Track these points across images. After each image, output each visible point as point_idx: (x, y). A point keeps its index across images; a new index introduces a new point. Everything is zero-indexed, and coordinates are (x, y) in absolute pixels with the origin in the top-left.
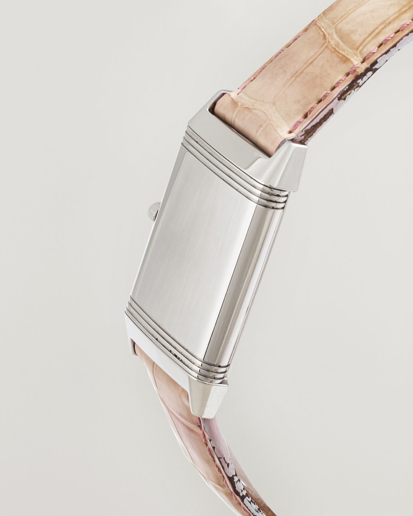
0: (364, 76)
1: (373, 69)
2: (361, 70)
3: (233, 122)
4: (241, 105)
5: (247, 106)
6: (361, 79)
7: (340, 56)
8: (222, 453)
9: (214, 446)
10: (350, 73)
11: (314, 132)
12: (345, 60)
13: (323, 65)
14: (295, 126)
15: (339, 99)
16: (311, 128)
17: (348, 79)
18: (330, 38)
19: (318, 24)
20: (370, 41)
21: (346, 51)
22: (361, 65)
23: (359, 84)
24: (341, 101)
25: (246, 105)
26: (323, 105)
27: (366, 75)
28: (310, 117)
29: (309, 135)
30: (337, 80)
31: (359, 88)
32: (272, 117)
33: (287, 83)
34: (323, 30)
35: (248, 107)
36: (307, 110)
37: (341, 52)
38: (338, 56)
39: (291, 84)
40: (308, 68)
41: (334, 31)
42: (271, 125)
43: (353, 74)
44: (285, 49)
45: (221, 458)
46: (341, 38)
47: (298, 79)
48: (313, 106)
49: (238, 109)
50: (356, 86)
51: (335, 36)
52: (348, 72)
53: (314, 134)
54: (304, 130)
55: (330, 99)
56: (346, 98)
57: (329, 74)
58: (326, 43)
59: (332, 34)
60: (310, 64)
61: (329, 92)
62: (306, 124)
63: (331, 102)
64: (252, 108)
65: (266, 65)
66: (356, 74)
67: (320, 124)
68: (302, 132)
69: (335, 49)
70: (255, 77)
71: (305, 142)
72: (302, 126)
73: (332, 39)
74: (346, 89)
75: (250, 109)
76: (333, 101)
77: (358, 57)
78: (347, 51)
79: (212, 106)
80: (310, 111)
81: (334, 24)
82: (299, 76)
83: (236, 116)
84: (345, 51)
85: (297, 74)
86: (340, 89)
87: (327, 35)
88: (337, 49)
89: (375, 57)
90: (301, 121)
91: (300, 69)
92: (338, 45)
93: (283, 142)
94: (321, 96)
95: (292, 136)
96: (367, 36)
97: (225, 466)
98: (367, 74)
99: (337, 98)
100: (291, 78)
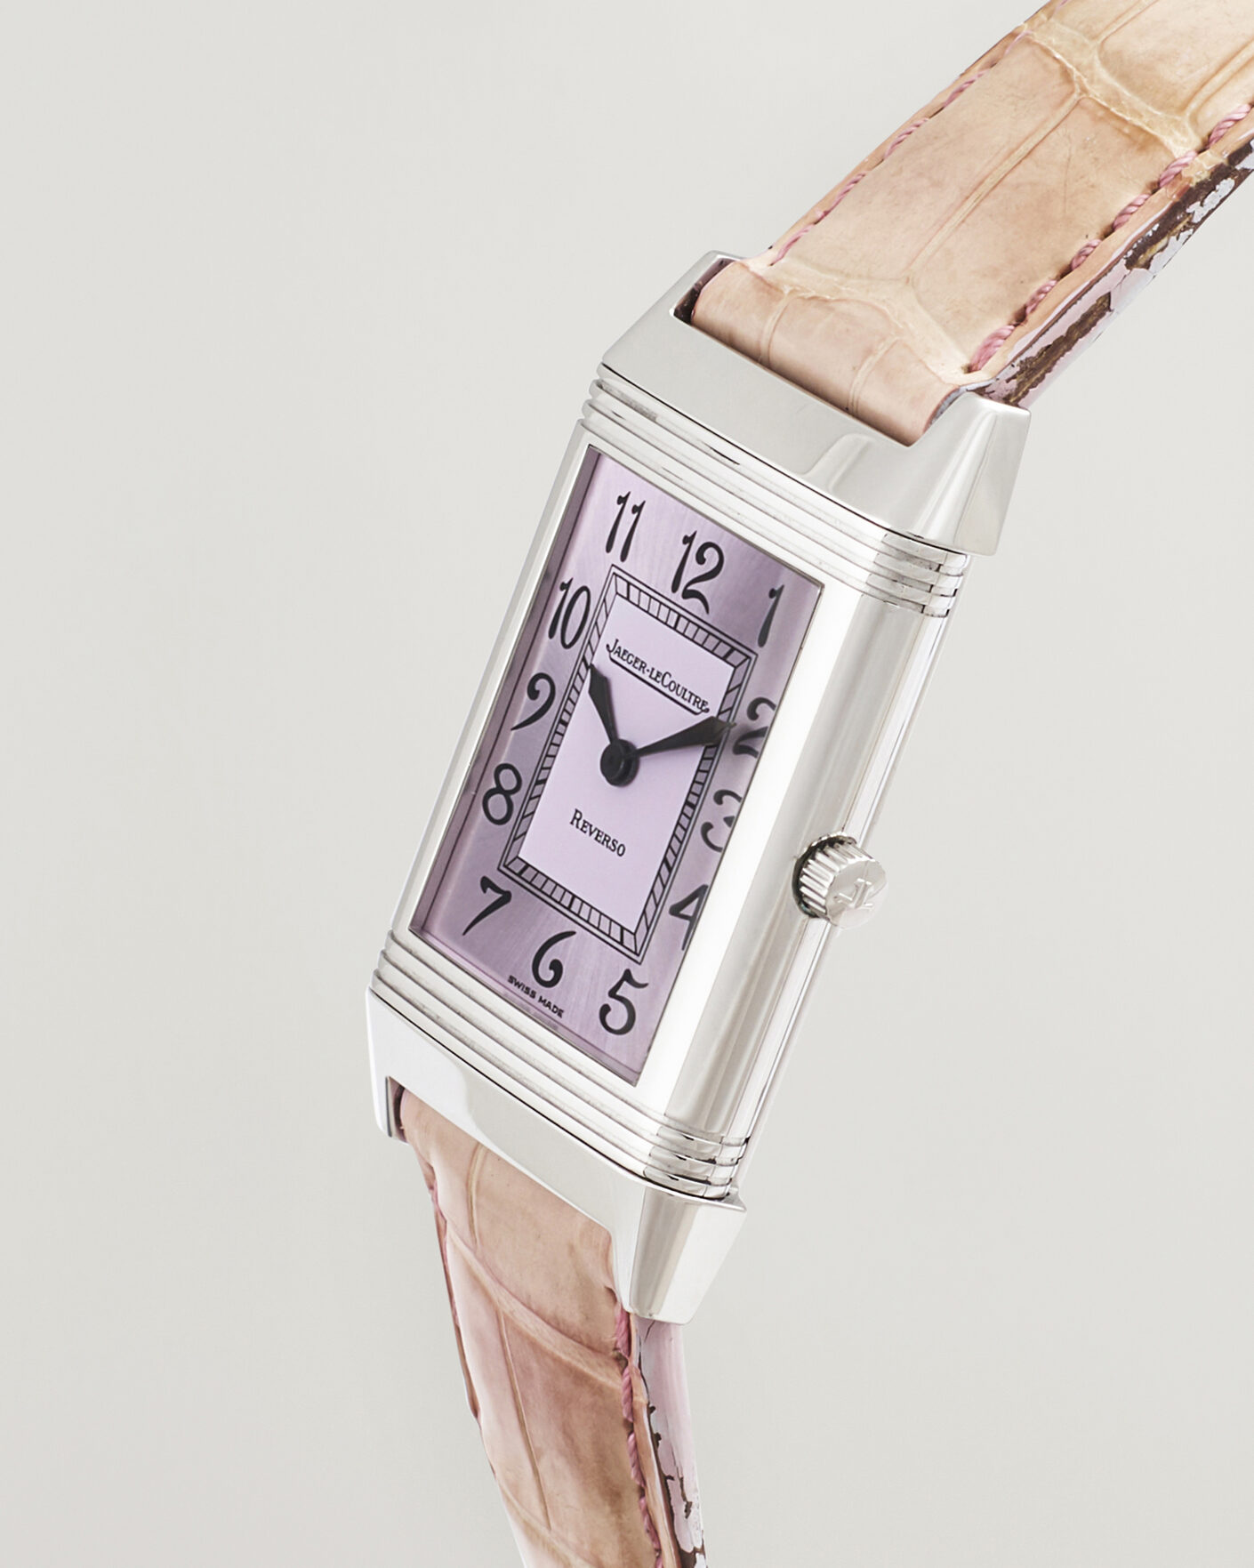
0: (1210, 193)
1: (1236, 170)
2: (1198, 173)
3: (764, 345)
4: (791, 292)
5: (813, 293)
6: (1199, 203)
7: (1126, 130)
8: (680, 1462)
9: (660, 1433)
10: (1162, 184)
11: (1049, 370)
12: (1145, 142)
13: (1069, 159)
14: (986, 352)
15: (1131, 264)
16: (1040, 354)
17: (1156, 201)
18: (1085, 81)
19: (1037, 41)
20: (1224, 84)
21: (1143, 113)
22: (1197, 159)
23: (1191, 219)
24: (1135, 269)
25: (808, 291)
26: (1076, 281)
27: (1214, 189)
28: (1035, 322)
29: (1033, 379)
30: (1122, 206)
31: (1191, 230)
32: (904, 323)
33: (949, 219)
34: (1058, 56)
35: (818, 295)
36: (1025, 300)
37: (1128, 118)
38: (1120, 131)
39: (963, 221)
40: (1020, 168)
41: (1096, 57)
42: (905, 346)
43: (1174, 185)
44: (925, 121)
45: (672, 1478)
46: (1124, 77)
47: (986, 204)
48: (1045, 286)
49: (782, 304)
50: (1185, 222)
51: (1103, 74)
52: (1155, 179)
53: (1048, 375)
54: (1018, 361)
55: (1102, 264)
56: (1152, 263)
57: (1093, 186)
58: (1072, 92)
59: (1090, 66)
60: (1026, 157)
61: (1095, 243)
62: (1025, 342)
63: (1104, 274)
64: (833, 298)
65: (863, 172)
66: (1181, 184)
67: (1066, 343)
68: (1013, 366)
69: (1106, 109)
70: (827, 209)
71: (1019, 399)
72: (1012, 347)
73: (1091, 82)
74: (1153, 232)
75: (826, 301)
76: (1109, 269)
77: (1185, 133)
78: (1146, 115)
79: (684, 302)
80: (1035, 301)
81: (1094, 37)
82: (987, 195)
83: (776, 325)
84: (1141, 116)
85: (983, 189)
86: (1132, 233)
87: (1074, 69)
88: (1113, 109)
89: (1244, 133)
90: (1007, 333)
91: (990, 174)
92: (1117, 98)
93: (952, 397)
94: (1068, 256)
95: (980, 378)
96: (1212, 71)
97: (679, 1509)
98: (1217, 187)
99: (1123, 261)
100: (963, 203)
